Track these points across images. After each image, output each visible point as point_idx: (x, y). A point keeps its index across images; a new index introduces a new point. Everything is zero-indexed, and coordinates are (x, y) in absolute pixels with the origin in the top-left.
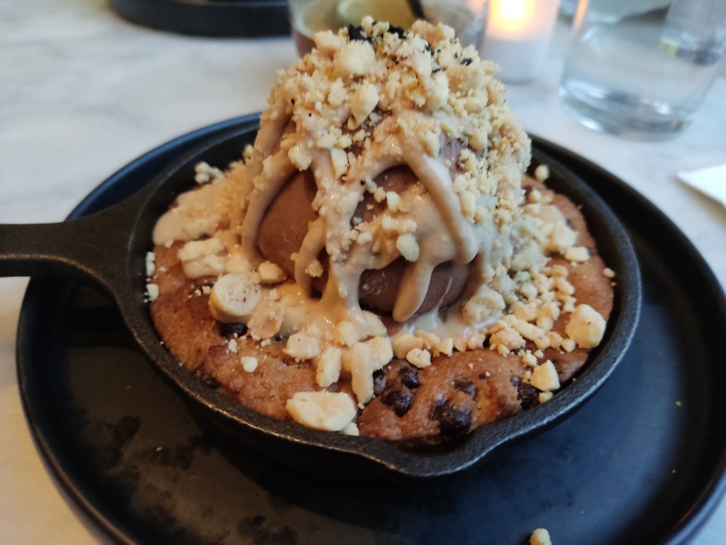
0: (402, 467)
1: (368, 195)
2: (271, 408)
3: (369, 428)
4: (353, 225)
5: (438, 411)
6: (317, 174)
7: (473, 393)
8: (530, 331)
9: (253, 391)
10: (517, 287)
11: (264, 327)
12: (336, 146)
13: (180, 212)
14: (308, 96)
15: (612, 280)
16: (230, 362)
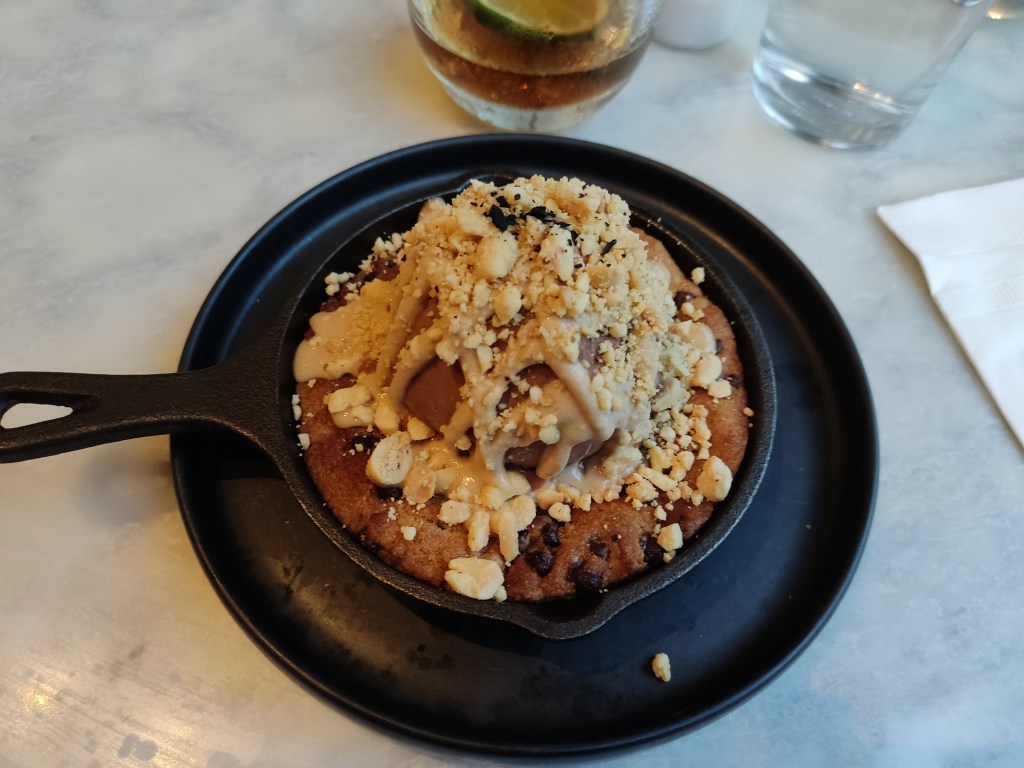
0: (543, 631)
1: (512, 387)
2: (429, 571)
3: (516, 590)
4: (499, 411)
5: (576, 573)
6: (464, 367)
7: (606, 555)
8: (664, 482)
9: (414, 557)
10: (656, 430)
11: (419, 494)
12: (483, 344)
13: (318, 344)
14: (453, 296)
15: (751, 419)
16: (391, 530)
